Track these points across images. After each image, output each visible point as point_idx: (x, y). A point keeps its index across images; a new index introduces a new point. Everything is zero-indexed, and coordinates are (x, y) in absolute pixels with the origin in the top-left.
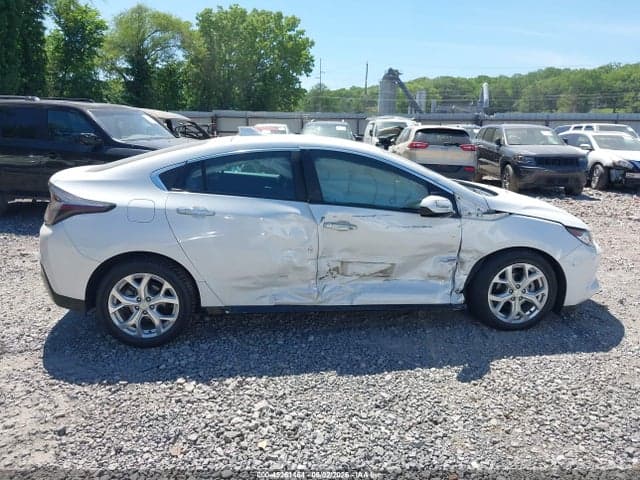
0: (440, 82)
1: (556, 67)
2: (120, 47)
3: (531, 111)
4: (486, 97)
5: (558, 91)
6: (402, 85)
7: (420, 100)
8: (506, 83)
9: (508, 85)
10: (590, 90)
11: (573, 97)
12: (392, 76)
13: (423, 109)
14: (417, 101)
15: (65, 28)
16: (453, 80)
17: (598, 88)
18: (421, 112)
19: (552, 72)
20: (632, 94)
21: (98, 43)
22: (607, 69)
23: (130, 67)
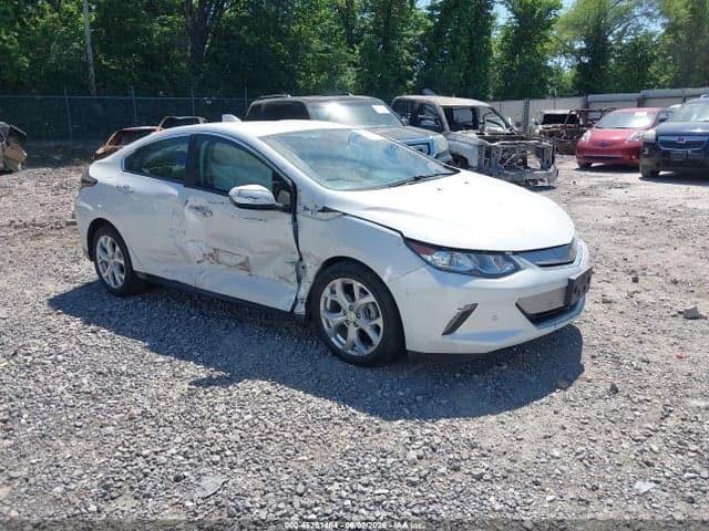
2: (573, 25)
15: (517, 16)
21: (549, 25)
23: (584, 46)
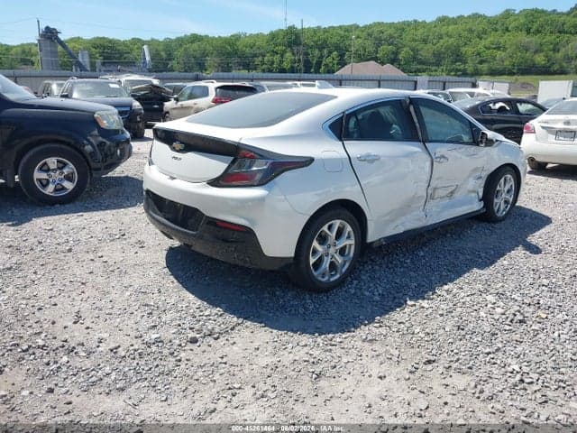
0: (98, 42)
1: (199, 34)
3: (186, 71)
4: (148, 58)
5: (205, 54)
6: (61, 43)
7: (84, 59)
8: (158, 45)
9: (161, 48)
10: (229, 55)
11: (217, 60)
12: (50, 35)
13: (89, 69)
14: (81, 60)
16: (110, 41)
17: (235, 53)
18: (87, 70)
19: (195, 38)
20: (260, 59)
22: (237, 37)
